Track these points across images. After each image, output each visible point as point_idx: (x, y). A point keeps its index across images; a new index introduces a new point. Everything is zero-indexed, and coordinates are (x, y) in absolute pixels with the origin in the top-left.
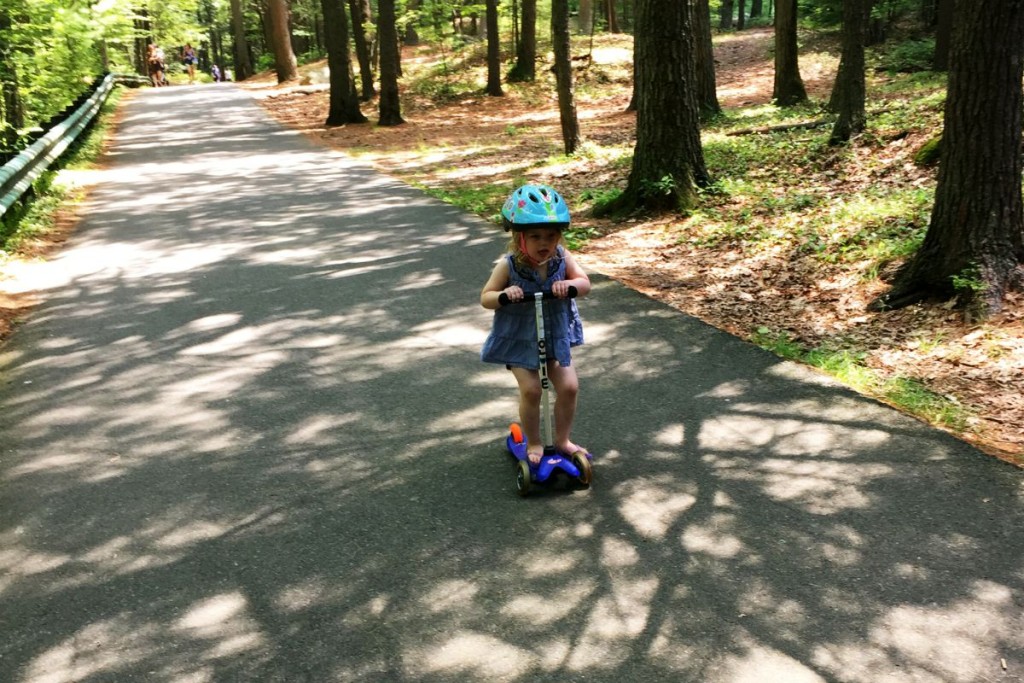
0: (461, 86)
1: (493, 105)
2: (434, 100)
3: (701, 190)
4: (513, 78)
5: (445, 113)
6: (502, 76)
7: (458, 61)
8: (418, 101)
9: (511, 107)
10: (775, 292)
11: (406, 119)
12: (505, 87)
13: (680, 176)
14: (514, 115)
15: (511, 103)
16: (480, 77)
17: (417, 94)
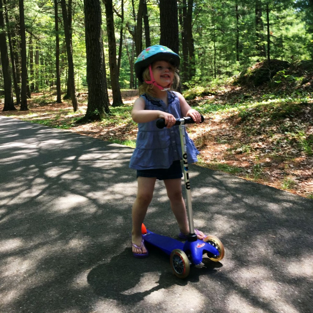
0: (49, 100)
1: (58, 105)
2: (40, 104)
3: (107, 114)
4: (65, 98)
5: (43, 108)
6: (62, 98)
7: (49, 95)
8: (35, 104)
9: (64, 106)
10: (120, 133)
11: (30, 109)
12: (62, 101)
13: (100, 110)
14: (64, 108)
15: (64, 105)
16: (55, 98)
17: (34, 103)
